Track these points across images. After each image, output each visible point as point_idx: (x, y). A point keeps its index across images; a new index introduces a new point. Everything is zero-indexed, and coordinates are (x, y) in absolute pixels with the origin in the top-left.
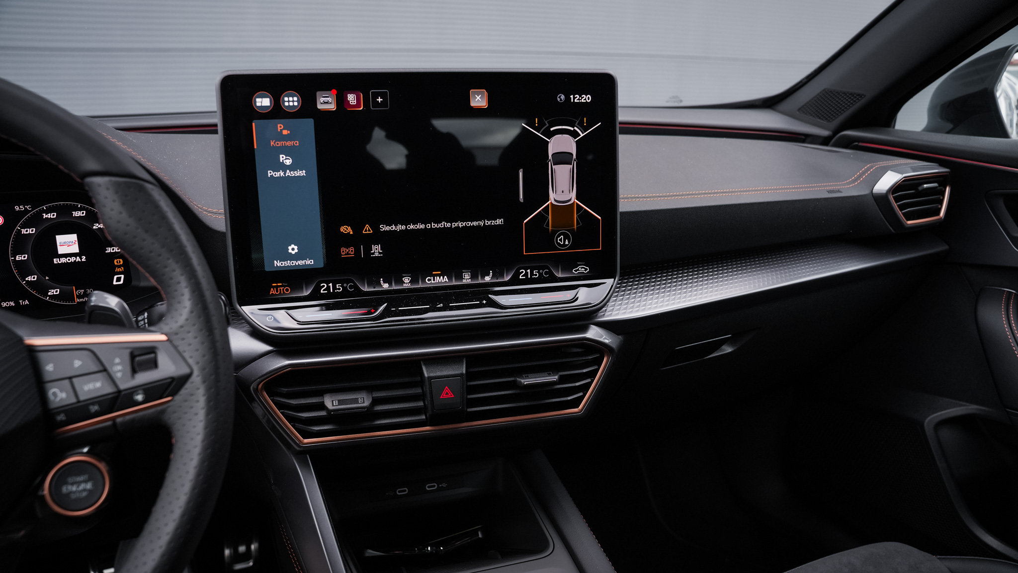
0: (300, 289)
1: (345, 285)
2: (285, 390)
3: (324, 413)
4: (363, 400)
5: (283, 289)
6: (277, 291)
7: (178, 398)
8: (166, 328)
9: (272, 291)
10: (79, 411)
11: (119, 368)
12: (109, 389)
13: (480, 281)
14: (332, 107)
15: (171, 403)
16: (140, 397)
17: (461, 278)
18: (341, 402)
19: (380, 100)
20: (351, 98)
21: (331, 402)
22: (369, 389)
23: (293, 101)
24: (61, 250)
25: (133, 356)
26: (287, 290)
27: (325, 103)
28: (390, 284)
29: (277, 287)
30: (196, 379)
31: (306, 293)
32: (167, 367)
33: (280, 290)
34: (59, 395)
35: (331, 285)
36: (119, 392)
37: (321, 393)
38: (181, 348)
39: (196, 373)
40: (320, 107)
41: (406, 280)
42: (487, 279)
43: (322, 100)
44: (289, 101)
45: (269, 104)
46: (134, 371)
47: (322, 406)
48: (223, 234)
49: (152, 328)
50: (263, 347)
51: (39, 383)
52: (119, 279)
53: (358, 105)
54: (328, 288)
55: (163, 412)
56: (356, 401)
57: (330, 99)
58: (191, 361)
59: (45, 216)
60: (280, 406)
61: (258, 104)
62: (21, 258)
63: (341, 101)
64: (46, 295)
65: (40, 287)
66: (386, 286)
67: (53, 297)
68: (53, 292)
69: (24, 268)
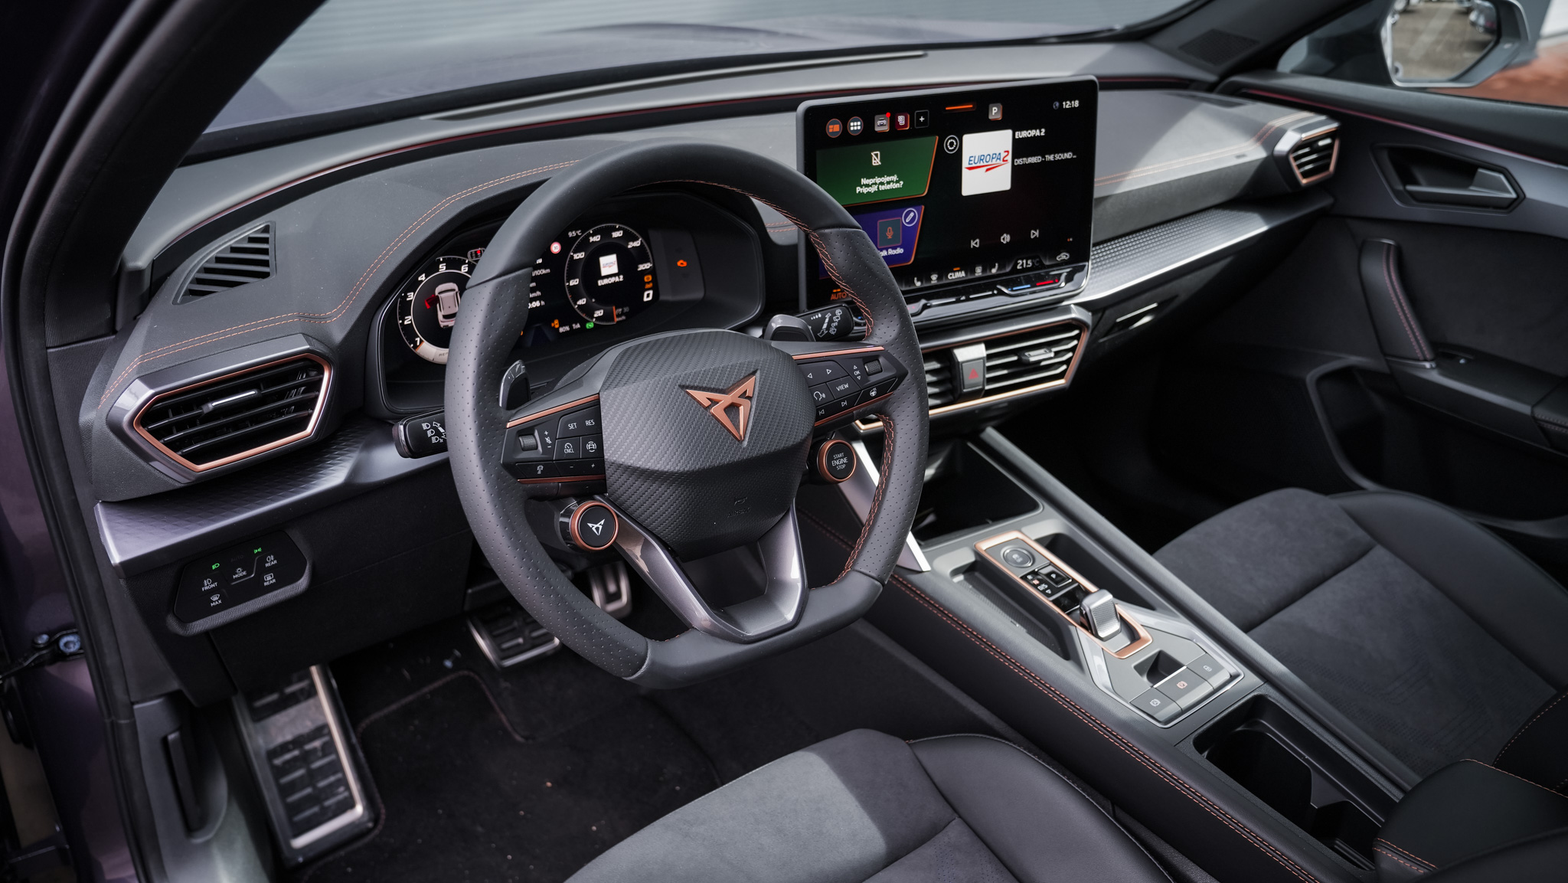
5: (842, 295)
6: (838, 297)
7: (897, 391)
10: (834, 407)
11: (858, 373)
12: (855, 388)
13: (988, 274)
14: (886, 129)
15: (892, 396)
16: (873, 392)
17: (974, 272)
19: (922, 119)
20: (901, 119)
24: (604, 272)
27: (881, 125)
28: (922, 283)
29: (838, 293)
32: (887, 370)
34: (822, 396)
36: (861, 390)
39: (909, 372)
40: (877, 129)
41: (934, 277)
42: (994, 271)
43: (879, 122)
44: (857, 126)
45: (837, 130)
46: (867, 374)
48: (795, 247)
51: (809, 388)
52: (648, 295)
53: (906, 125)
57: (884, 122)
58: (904, 364)
59: (592, 239)
61: (831, 131)
62: (574, 282)
63: (893, 122)
64: (593, 317)
65: (588, 310)
66: (918, 284)
67: (598, 318)
68: (599, 313)
69: (576, 293)
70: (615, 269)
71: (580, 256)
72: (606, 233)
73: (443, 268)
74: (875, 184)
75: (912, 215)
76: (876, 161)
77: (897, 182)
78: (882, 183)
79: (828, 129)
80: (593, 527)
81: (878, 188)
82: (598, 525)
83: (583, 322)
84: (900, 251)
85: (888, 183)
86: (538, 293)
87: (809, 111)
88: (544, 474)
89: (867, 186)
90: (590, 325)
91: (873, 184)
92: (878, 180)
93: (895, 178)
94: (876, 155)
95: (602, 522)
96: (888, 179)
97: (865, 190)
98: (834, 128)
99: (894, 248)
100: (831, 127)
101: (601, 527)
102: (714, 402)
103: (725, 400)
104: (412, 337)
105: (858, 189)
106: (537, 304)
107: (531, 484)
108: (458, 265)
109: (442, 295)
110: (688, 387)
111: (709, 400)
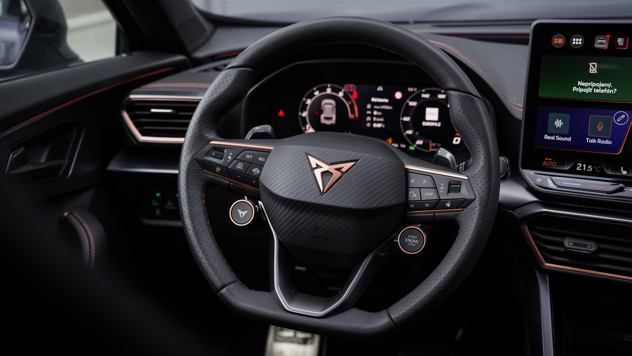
0: (563, 164)
1: (595, 167)
2: (539, 228)
3: (562, 249)
4: (591, 247)
5: (552, 163)
6: (548, 164)
7: (465, 209)
8: (469, 174)
9: (545, 163)
10: (420, 205)
11: (442, 189)
12: (436, 198)
14: (605, 46)
15: (462, 212)
16: (448, 205)
18: (575, 244)
20: (620, 41)
21: (568, 243)
22: (598, 241)
23: (579, 41)
24: (428, 117)
25: (450, 184)
26: (554, 164)
27: (600, 43)
28: (628, 172)
29: (548, 161)
30: (477, 202)
31: (567, 168)
32: (465, 193)
33: (550, 163)
34: (414, 195)
35: (584, 165)
36: (440, 200)
37: (564, 236)
38: (473, 185)
39: (477, 199)
40: (596, 46)
43: (599, 41)
44: (576, 41)
45: (562, 42)
46: (449, 192)
47: (562, 245)
48: (520, 121)
49: (462, 172)
50: (530, 198)
51: (407, 187)
52: (457, 140)
53: (624, 46)
54: (582, 167)
55: (457, 215)
56: (586, 246)
57: (604, 41)
58: (476, 192)
59: (423, 96)
60: (535, 238)
61: (555, 42)
62: (407, 119)
63: (612, 42)
64: (415, 143)
65: (413, 139)
66: (625, 173)
67: (418, 145)
68: (420, 142)
69: (407, 126)
70: (436, 118)
71: (413, 104)
72: (434, 94)
73: (329, 91)
74: (591, 87)
75: (623, 116)
76: (593, 69)
77: (611, 89)
78: (597, 88)
79: (554, 41)
80: (241, 212)
81: (593, 90)
82: (243, 213)
83: (408, 145)
84: (608, 142)
85: (603, 88)
86: (382, 120)
87: (537, 26)
88: (220, 173)
89: (583, 87)
90: (412, 148)
91: (588, 87)
92: (593, 85)
93: (609, 85)
94: (594, 66)
95: (246, 212)
96: (603, 85)
97: (581, 90)
98: (559, 41)
99: (604, 139)
100: (556, 39)
101: (244, 214)
102: (318, 166)
103: (325, 168)
104: (305, 124)
105: (575, 89)
106: (379, 125)
107: (211, 176)
108: (338, 91)
109: (326, 106)
110: (310, 155)
111: (317, 164)
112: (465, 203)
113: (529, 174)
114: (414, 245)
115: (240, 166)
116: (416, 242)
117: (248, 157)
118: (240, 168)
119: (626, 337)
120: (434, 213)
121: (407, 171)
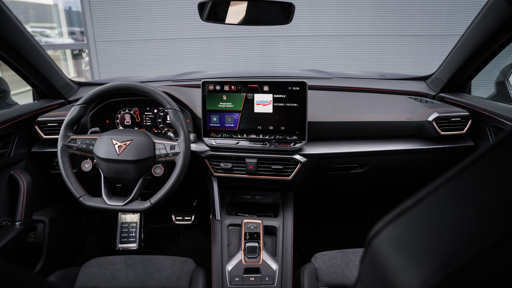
0: (218, 135)
1: (229, 135)
2: (211, 160)
3: (220, 167)
4: (230, 165)
7: (177, 156)
8: (178, 142)
9: (211, 135)
10: (160, 156)
11: (168, 148)
12: (166, 152)
13: (265, 138)
14: (228, 89)
16: (171, 155)
17: (260, 137)
18: (224, 165)
19: (240, 88)
20: (233, 87)
21: (222, 165)
22: (232, 163)
23: (219, 88)
25: (171, 147)
26: (215, 135)
28: (241, 136)
29: (213, 134)
30: (181, 153)
31: (219, 136)
32: (177, 150)
34: (157, 152)
35: (226, 135)
36: (168, 153)
37: (220, 162)
38: (180, 147)
39: (181, 152)
40: (225, 89)
41: (245, 135)
42: (267, 137)
43: (225, 87)
45: (213, 88)
46: (171, 150)
47: (220, 166)
48: (201, 119)
49: (176, 142)
50: (208, 149)
51: (154, 149)
53: (234, 89)
55: (175, 159)
56: (228, 165)
57: (227, 87)
58: (181, 149)
59: (166, 111)
60: (210, 164)
62: (159, 120)
63: (230, 88)
64: (164, 130)
65: (163, 128)
66: (239, 136)
67: (165, 131)
68: (166, 129)
69: (160, 123)
71: (162, 114)
73: (127, 111)
74: (225, 105)
75: (237, 115)
76: (225, 98)
77: (232, 105)
78: (227, 105)
79: (210, 88)
80: (86, 166)
81: (225, 106)
83: (162, 131)
84: (233, 125)
85: (229, 105)
86: (150, 121)
87: (203, 82)
88: (75, 150)
89: (222, 105)
90: (163, 132)
91: (224, 105)
92: (225, 104)
93: (231, 104)
94: (225, 97)
95: (88, 165)
96: (229, 104)
97: (221, 106)
98: (211, 87)
99: (231, 124)
100: (210, 87)
102: (116, 144)
103: (119, 144)
104: (118, 125)
105: (219, 106)
106: (149, 124)
107: (72, 151)
108: (131, 111)
109: (126, 117)
110: (113, 139)
111: (116, 143)
112: (177, 154)
113: (206, 139)
114: (159, 172)
115: (84, 146)
116: (160, 171)
117: (87, 142)
118: (84, 147)
119: (248, 197)
120: (166, 159)
121: (154, 142)
